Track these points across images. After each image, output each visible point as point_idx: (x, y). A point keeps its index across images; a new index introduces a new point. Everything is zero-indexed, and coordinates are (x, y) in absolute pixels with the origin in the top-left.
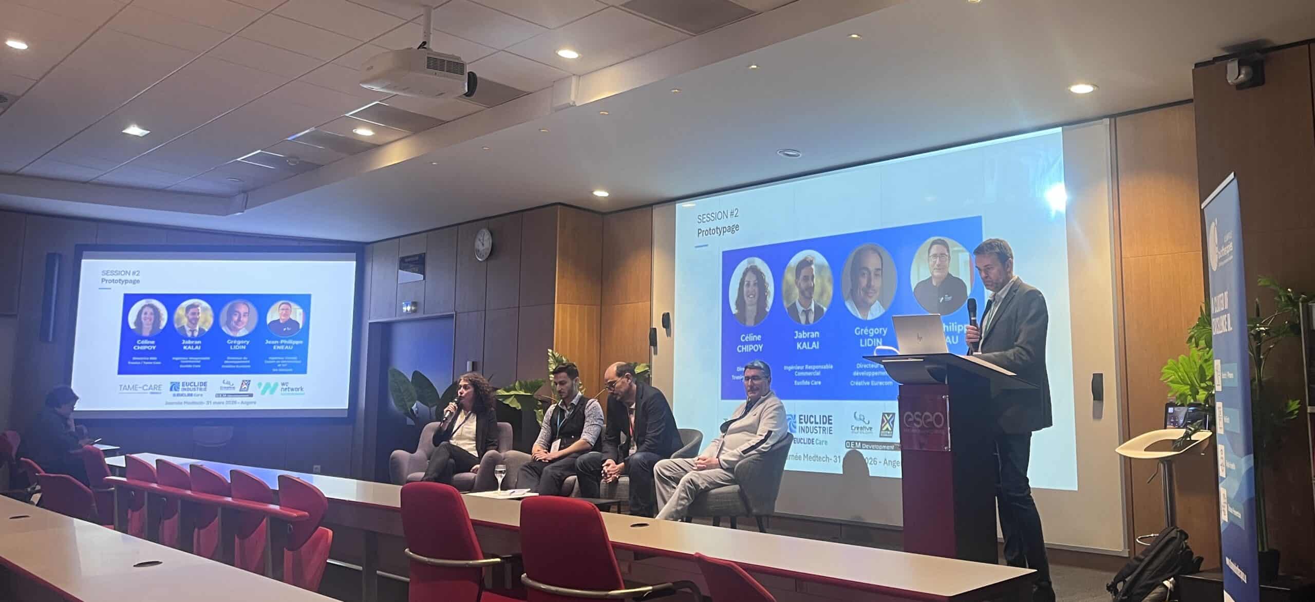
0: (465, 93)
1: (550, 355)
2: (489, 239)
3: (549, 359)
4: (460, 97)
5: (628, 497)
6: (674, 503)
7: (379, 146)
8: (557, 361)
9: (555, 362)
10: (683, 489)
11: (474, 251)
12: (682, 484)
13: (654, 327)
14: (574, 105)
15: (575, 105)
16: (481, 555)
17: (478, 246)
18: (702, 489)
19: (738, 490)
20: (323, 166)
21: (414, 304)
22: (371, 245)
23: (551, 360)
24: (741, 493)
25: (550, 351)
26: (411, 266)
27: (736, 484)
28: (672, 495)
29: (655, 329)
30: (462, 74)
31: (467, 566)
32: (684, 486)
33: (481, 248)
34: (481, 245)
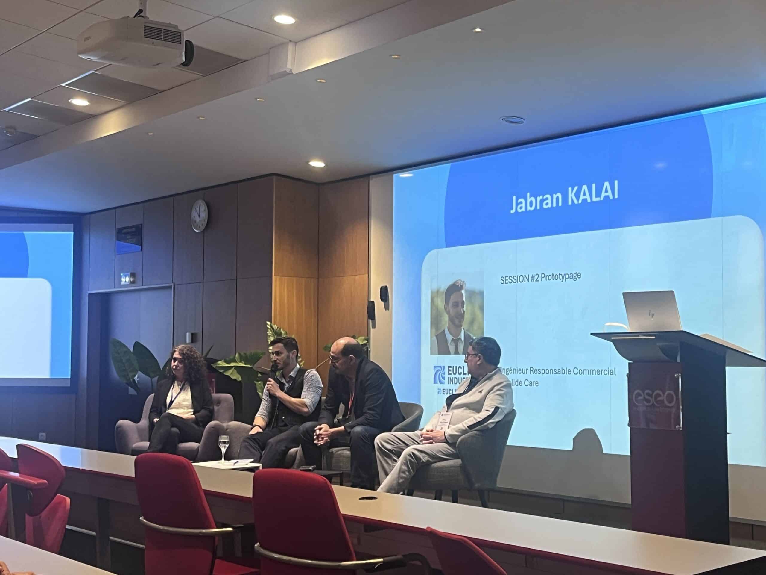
0: (182, 62)
1: (269, 327)
2: (205, 210)
3: (267, 331)
4: (178, 66)
5: (349, 469)
6: (396, 476)
7: (95, 116)
8: (276, 333)
9: (273, 335)
10: (405, 462)
11: (190, 223)
12: (404, 458)
13: (372, 300)
14: (291, 73)
15: (293, 73)
16: (213, 524)
17: (194, 217)
18: (423, 462)
19: (461, 465)
20: (39, 136)
21: (133, 275)
22: (88, 216)
23: (269, 332)
24: (463, 467)
25: (269, 323)
26: (128, 237)
27: (458, 458)
28: (393, 468)
29: (373, 302)
30: (180, 42)
31: (201, 534)
32: (405, 458)
33: (198, 219)
34: (198, 216)
